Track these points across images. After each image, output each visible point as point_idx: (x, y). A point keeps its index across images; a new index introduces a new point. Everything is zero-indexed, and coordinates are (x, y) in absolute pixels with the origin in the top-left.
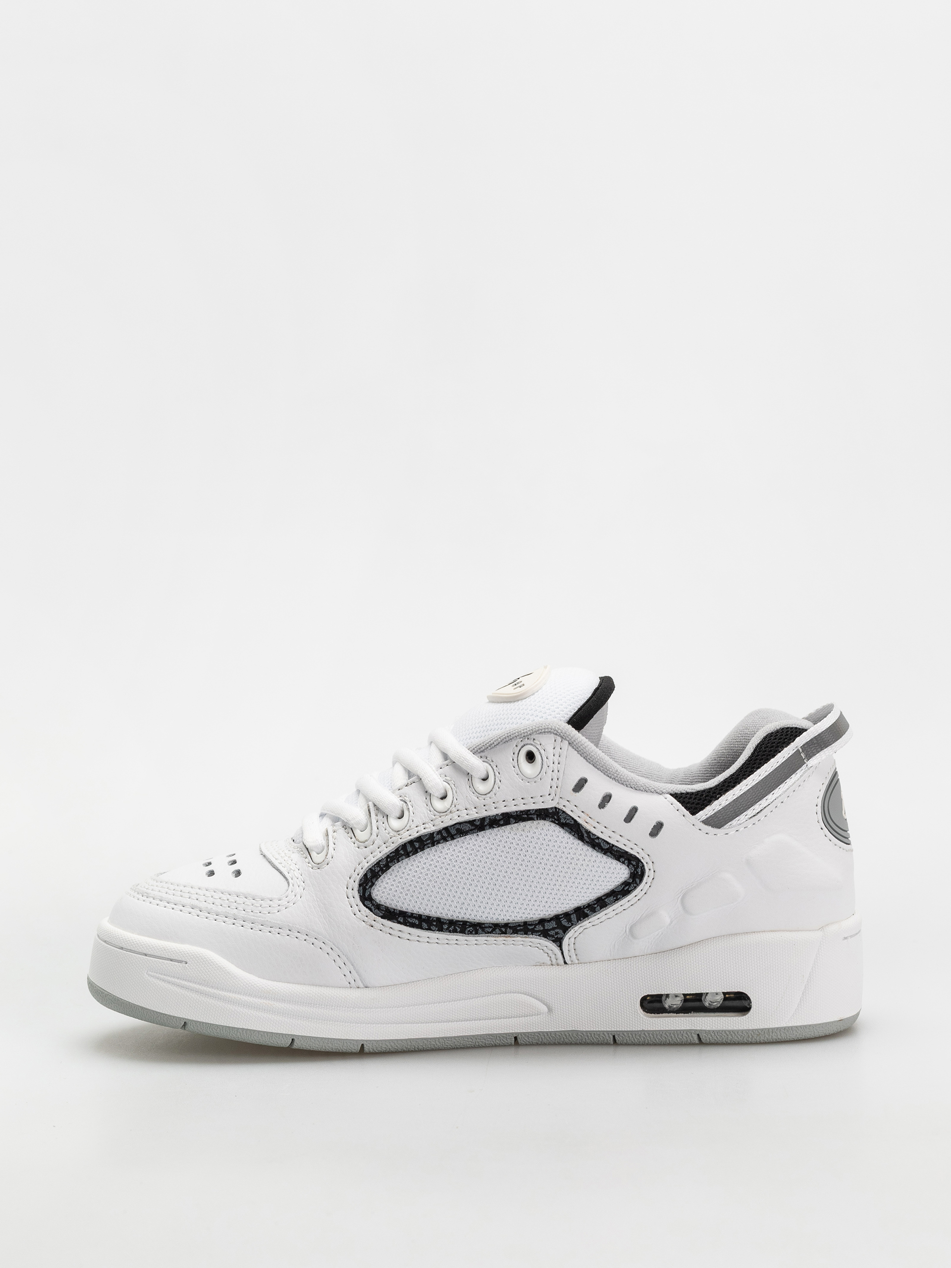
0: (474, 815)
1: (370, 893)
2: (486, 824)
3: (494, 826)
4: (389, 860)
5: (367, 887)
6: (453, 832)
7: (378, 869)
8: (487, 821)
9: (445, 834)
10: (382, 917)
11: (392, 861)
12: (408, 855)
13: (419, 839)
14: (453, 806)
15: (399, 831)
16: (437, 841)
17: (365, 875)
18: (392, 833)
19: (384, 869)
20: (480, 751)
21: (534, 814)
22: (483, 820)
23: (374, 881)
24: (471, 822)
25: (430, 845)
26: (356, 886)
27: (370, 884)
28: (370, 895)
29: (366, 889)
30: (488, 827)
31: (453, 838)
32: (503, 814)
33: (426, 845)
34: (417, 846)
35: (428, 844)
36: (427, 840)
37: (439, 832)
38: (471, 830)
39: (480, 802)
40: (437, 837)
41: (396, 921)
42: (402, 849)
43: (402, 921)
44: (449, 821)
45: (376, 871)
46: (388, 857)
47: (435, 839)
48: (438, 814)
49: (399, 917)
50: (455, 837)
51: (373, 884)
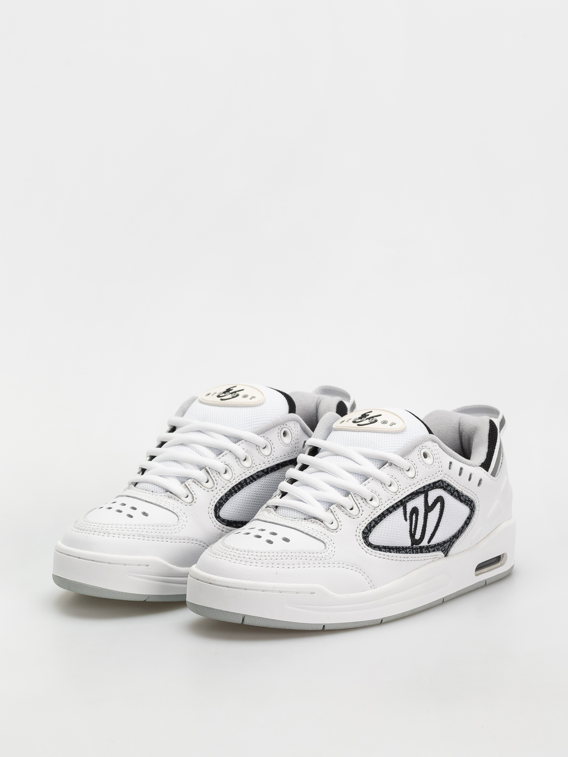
0: (264, 467)
1: (219, 514)
2: (269, 470)
3: (273, 471)
4: (227, 496)
5: (217, 511)
6: (255, 477)
7: (222, 501)
8: (270, 469)
9: (251, 479)
10: (226, 525)
11: (229, 496)
12: (236, 492)
13: (240, 483)
14: (253, 464)
15: (229, 480)
16: (249, 483)
17: (216, 505)
18: (226, 482)
19: (225, 501)
20: (261, 432)
21: (288, 463)
22: (268, 469)
23: (220, 507)
24: (263, 471)
25: (246, 485)
26: (213, 511)
27: (219, 509)
28: (219, 515)
29: (217, 512)
30: (270, 472)
31: (255, 480)
32: (276, 465)
33: (244, 485)
34: (240, 487)
35: (245, 485)
36: (244, 483)
37: (249, 478)
38: (263, 475)
39: (266, 460)
40: (248, 481)
41: (232, 527)
42: (232, 489)
43: (235, 526)
44: (253, 472)
45: (221, 502)
46: (226, 494)
47: (248, 482)
48: (247, 469)
49: (233, 524)
50: (256, 479)
51: (220, 509)
